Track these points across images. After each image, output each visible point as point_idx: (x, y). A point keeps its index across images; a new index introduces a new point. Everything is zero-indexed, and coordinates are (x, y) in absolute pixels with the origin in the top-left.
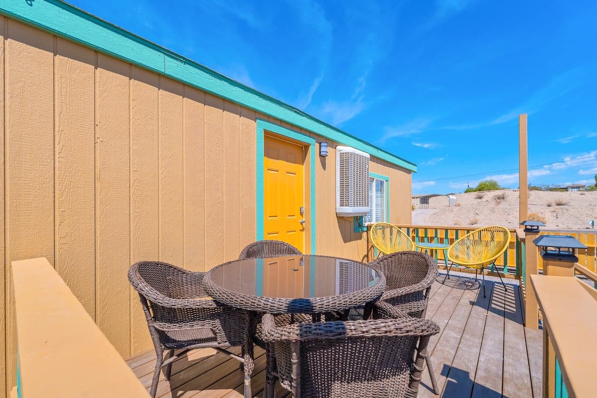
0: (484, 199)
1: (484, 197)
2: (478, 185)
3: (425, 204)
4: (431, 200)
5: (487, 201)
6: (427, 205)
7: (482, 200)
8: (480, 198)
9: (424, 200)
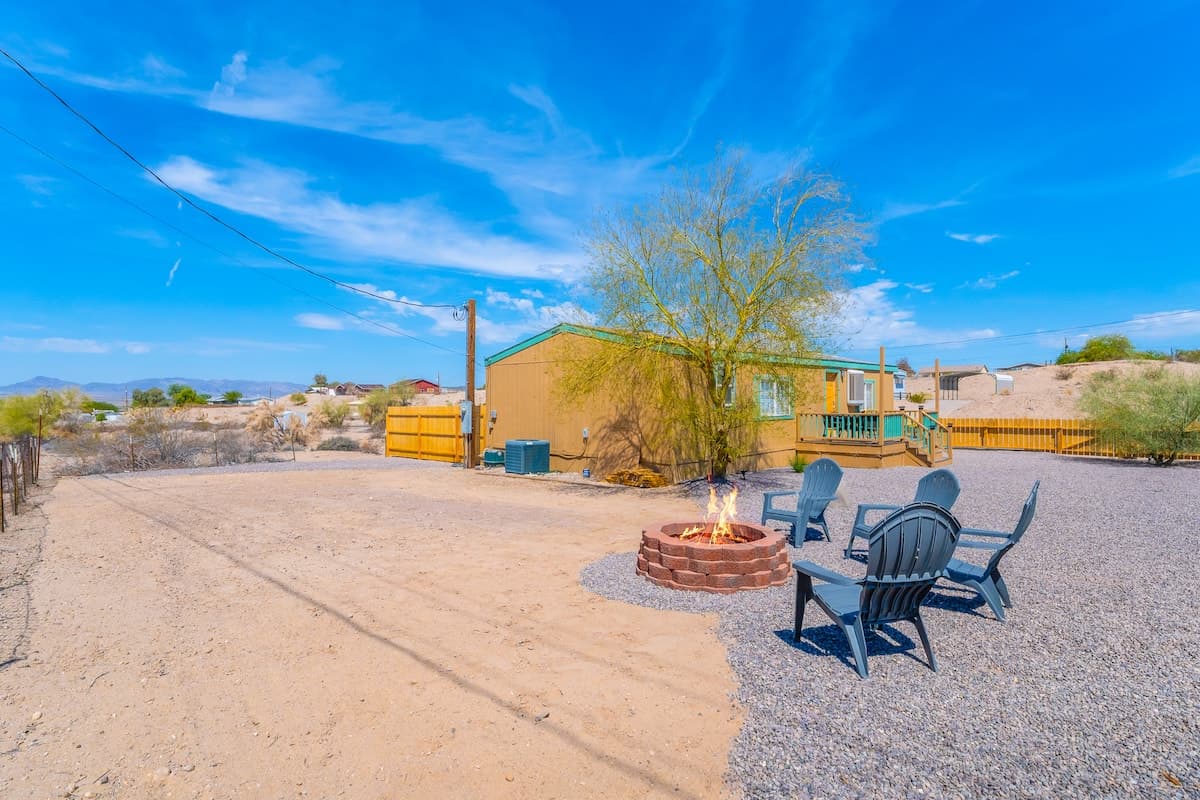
0: (1072, 381)
1: (1074, 374)
2: (1084, 345)
3: (946, 391)
4: (962, 382)
5: (1079, 384)
7: (1068, 382)
8: (1065, 377)
9: (949, 382)
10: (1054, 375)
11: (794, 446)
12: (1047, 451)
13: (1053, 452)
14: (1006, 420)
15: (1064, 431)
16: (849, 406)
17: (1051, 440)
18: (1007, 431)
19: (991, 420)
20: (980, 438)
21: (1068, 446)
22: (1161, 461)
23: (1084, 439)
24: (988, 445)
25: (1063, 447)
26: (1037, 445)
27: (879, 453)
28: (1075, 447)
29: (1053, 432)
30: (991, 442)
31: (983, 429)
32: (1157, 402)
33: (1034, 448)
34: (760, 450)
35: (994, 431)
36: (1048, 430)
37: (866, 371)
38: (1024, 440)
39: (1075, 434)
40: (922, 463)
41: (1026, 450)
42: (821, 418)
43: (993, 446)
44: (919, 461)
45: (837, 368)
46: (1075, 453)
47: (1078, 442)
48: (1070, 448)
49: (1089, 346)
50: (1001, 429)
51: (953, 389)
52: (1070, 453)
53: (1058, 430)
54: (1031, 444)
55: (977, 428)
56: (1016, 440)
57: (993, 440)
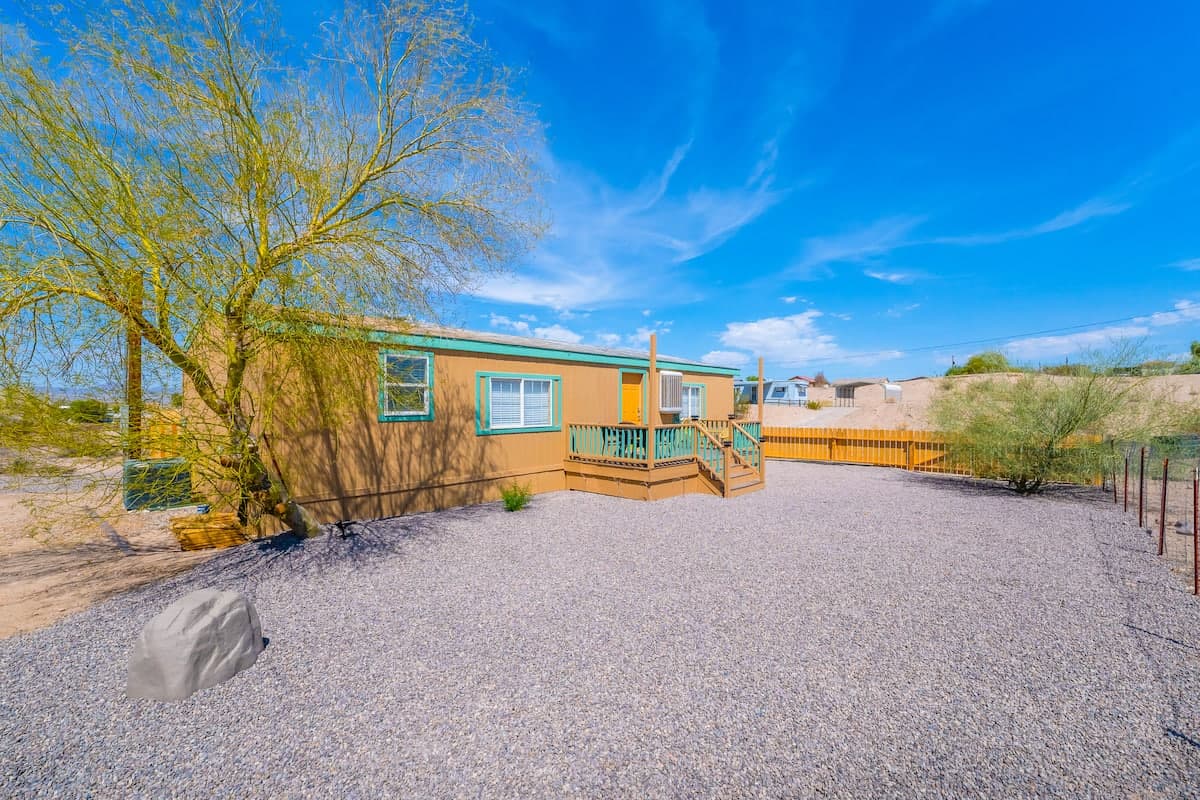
2: (968, 361)
3: (843, 399)
4: (858, 391)
6: (851, 400)
9: (846, 391)
10: (938, 386)
11: (562, 465)
12: (899, 467)
13: (905, 468)
14: (855, 431)
15: (917, 444)
16: (663, 415)
17: (903, 455)
18: (856, 443)
19: (840, 430)
20: (828, 450)
21: (920, 461)
22: (1023, 488)
23: (938, 454)
24: (836, 459)
25: (916, 462)
26: (887, 460)
27: (645, 480)
28: (929, 463)
29: (904, 445)
30: (839, 454)
31: (831, 440)
32: (1019, 412)
33: (885, 463)
34: (489, 474)
35: (842, 442)
36: (899, 443)
37: (685, 372)
38: (874, 454)
39: (929, 447)
40: (716, 491)
41: (876, 465)
42: (599, 428)
43: (842, 459)
44: (714, 488)
45: (643, 368)
46: (928, 470)
47: (932, 458)
48: (923, 464)
49: (972, 362)
50: (850, 440)
51: (849, 397)
52: (923, 469)
53: (911, 443)
54: (882, 459)
55: (825, 439)
56: (865, 453)
57: (842, 453)
